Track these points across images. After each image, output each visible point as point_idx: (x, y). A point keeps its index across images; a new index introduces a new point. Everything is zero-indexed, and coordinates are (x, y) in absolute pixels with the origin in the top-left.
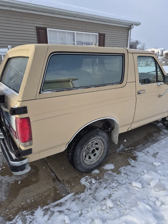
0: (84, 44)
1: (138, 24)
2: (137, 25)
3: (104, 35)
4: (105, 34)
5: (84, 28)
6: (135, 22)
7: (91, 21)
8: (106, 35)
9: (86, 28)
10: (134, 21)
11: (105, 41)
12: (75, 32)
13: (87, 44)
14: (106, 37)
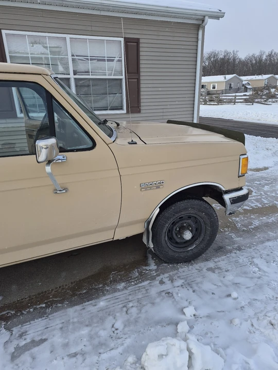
0: (91, 60)
1: (218, 16)
2: (217, 18)
3: (137, 41)
4: (138, 39)
5: (89, 28)
6: (210, 10)
7: (103, 13)
8: (141, 41)
9: (94, 28)
10: (208, 10)
11: (141, 53)
12: (68, 37)
13: (99, 60)
14: (141, 45)
